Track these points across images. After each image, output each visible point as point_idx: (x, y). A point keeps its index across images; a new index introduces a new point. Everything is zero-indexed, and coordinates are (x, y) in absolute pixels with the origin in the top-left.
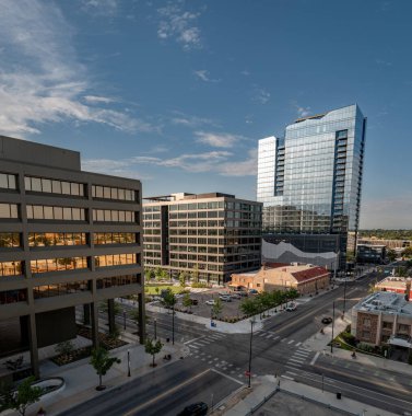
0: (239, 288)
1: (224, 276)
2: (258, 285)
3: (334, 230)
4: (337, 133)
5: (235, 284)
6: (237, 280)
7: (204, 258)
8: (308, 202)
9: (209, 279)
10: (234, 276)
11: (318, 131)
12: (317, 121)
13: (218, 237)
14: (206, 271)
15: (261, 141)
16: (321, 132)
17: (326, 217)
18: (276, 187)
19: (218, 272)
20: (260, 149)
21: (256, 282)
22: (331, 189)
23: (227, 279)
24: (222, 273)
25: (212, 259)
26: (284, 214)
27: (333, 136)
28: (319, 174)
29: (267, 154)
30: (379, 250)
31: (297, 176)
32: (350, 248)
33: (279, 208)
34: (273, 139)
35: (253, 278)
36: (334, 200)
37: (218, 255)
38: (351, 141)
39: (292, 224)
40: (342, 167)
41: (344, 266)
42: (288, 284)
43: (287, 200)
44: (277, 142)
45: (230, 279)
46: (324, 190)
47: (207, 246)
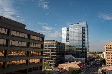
0: (61, 69)
1: (55, 65)
2: (67, 68)
3: (83, 52)
4: (82, 28)
5: (59, 67)
6: (60, 66)
7: (49, 59)
8: (76, 44)
9: (51, 66)
10: (59, 65)
11: (77, 27)
12: (77, 25)
13: (54, 53)
14: (50, 63)
15: (63, 28)
16: (78, 27)
17: (81, 48)
18: (67, 40)
19: (53, 64)
20: (62, 30)
21: (66, 67)
22: (82, 41)
23: (56, 66)
24: (55, 64)
25: (52, 59)
26: (69, 47)
27: (81, 28)
28: (78, 37)
29: (64, 31)
30: (92, 57)
31: (72, 37)
32: (88, 57)
33: (68, 45)
34: (66, 28)
35: (65, 66)
36: (83, 44)
37: (54, 58)
38: (86, 30)
39: (72, 49)
40: (84, 36)
41: (87, 62)
42: (77, 67)
43: (70, 43)
44: (67, 29)
45: (58, 66)
46: (80, 41)
47: (50, 55)
